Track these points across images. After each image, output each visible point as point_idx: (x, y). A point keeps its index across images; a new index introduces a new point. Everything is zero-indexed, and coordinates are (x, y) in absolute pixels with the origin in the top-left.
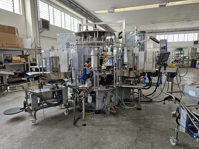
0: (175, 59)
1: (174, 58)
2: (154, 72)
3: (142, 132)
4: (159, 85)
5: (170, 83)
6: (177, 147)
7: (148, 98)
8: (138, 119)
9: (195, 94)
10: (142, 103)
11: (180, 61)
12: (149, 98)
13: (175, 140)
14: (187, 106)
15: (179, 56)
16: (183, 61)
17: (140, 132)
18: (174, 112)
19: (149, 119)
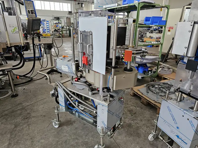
0: (55, 29)
1: (53, 27)
2: (23, 45)
3: (18, 128)
4: (41, 59)
5: (49, 55)
6: (60, 128)
7: (27, 77)
8: (13, 112)
9: (67, 69)
10: (20, 86)
11: (59, 31)
12: (29, 77)
13: (57, 123)
14: (62, 84)
15: (58, 26)
16: (62, 31)
17: (15, 131)
18: (52, 92)
19: (29, 105)
